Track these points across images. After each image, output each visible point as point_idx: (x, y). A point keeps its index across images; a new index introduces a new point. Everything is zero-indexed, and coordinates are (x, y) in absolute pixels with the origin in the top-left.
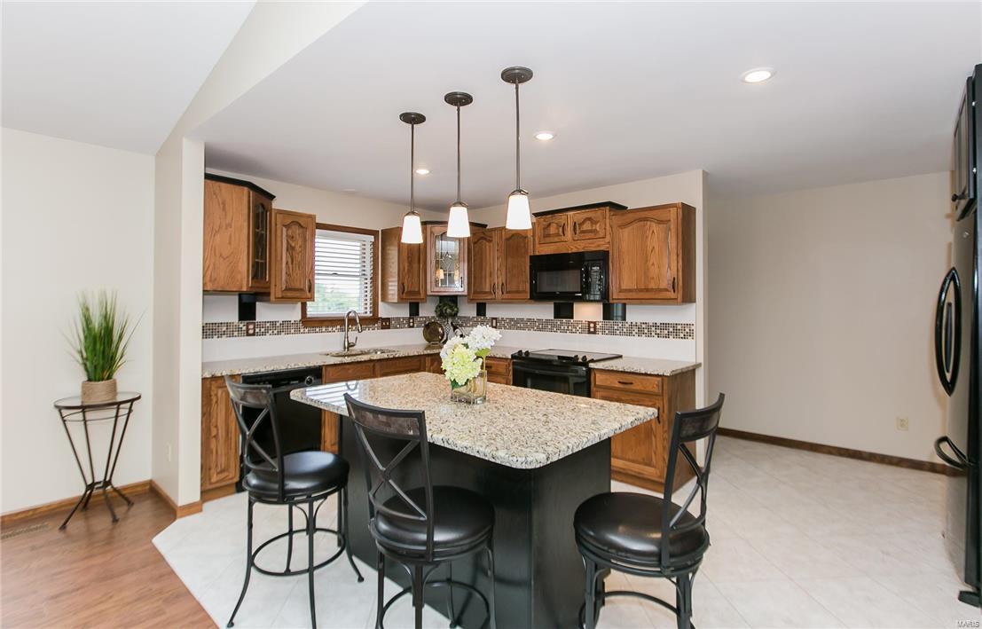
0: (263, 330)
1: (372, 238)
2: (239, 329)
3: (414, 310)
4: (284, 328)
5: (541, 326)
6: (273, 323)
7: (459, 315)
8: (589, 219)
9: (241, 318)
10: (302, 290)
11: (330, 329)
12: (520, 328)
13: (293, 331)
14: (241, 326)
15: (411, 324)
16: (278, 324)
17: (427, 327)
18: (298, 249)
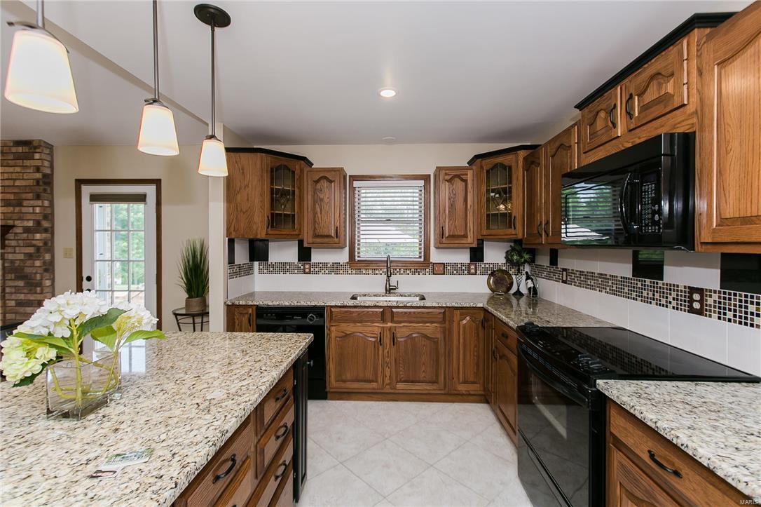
0: (316, 269)
1: (421, 183)
2: (299, 268)
3: (477, 255)
4: (334, 269)
5: (615, 286)
6: (325, 264)
7: (536, 263)
8: (655, 77)
9: (300, 260)
10: (329, 236)
11: (377, 272)
13: (341, 272)
14: (300, 265)
15: (473, 271)
16: (329, 266)
17: (492, 275)
18: (326, 199)
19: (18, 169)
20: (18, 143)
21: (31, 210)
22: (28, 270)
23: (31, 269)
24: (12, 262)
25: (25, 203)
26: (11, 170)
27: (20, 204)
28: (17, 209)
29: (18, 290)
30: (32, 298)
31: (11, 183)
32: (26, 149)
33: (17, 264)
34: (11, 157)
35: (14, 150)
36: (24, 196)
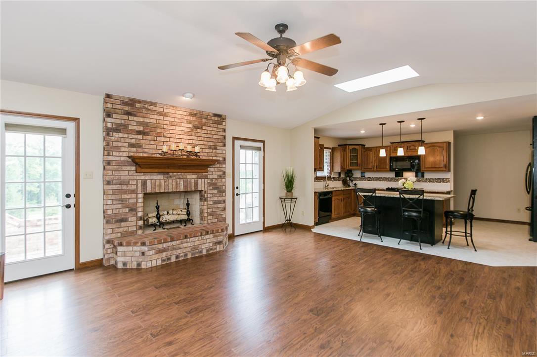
1: (331, 150)
3: (339, 174)
5: (390, 180)
7: (353, 176)
8: (413, 145)
11: (322, 181)
12: (381, 181)
15: (339, 179)
17: (343, 181)
19: (215, 129)
20: (215, 115)
21: (221, 152)
22: (219, 184)
23: (220, 183)
24: (212, 180)
25: (218, 148)
26: (211, 129)
27: (216, 149)
28: (214, 151)
29: (214, 195)
30: (221, 199)
31: (211, 136)
32: (219, 119)
33: (214, 181)
34: (211, 122)
35: (213, 118)
36: (218, 144)
